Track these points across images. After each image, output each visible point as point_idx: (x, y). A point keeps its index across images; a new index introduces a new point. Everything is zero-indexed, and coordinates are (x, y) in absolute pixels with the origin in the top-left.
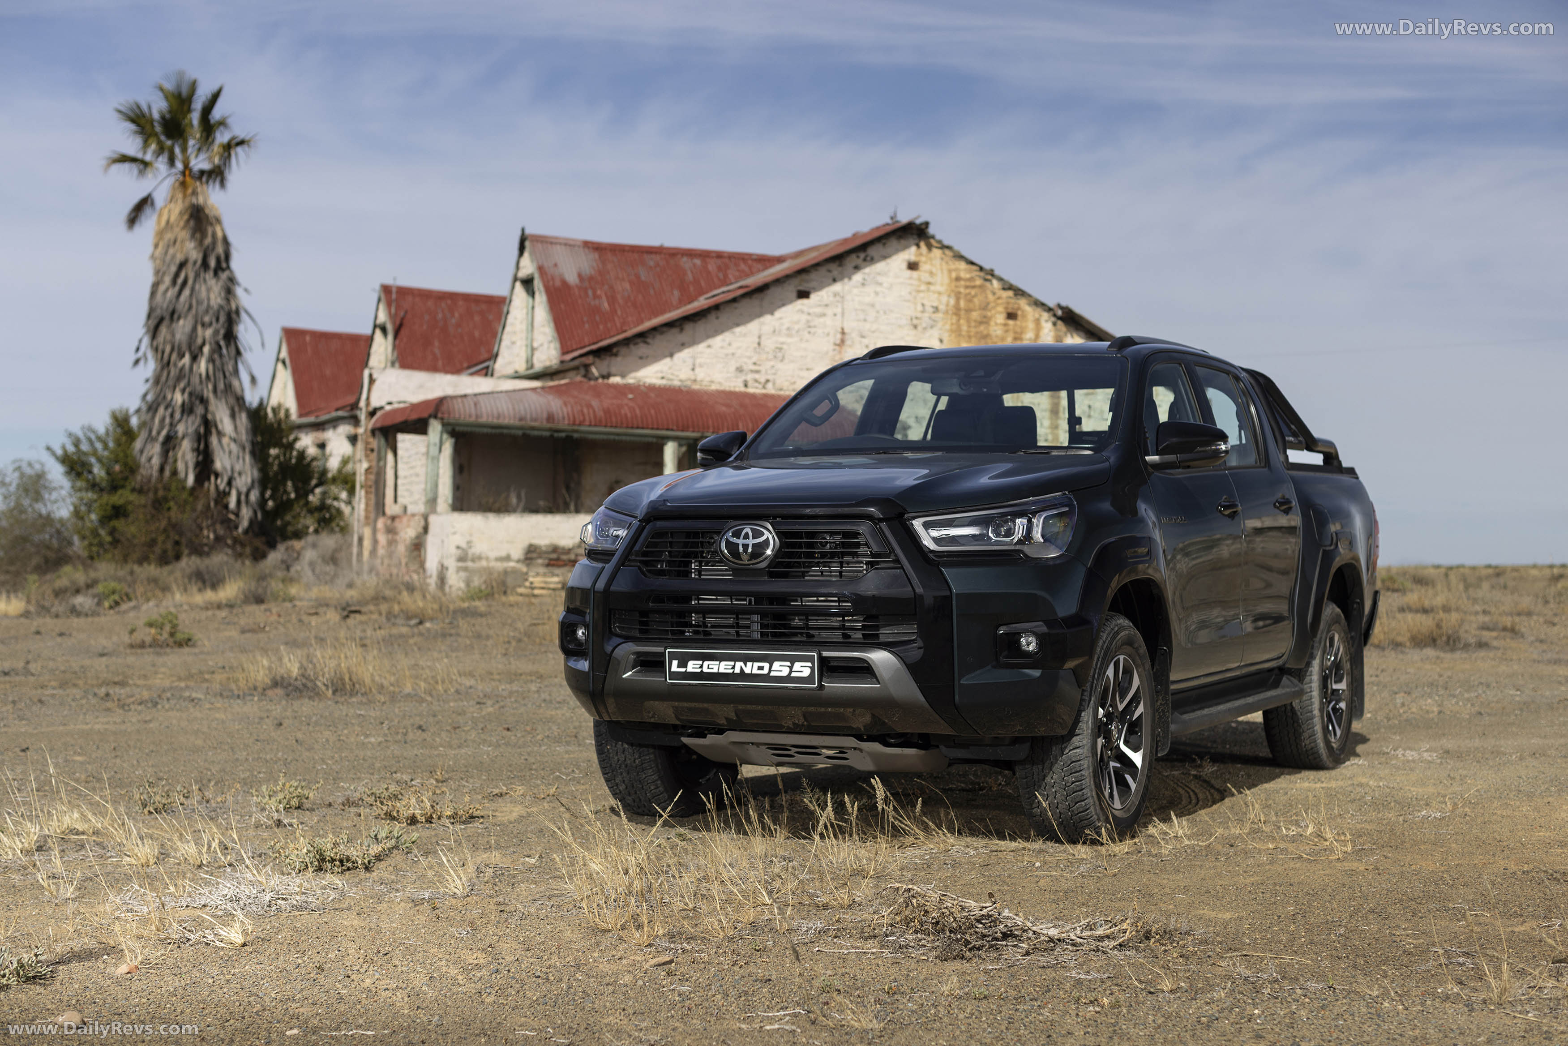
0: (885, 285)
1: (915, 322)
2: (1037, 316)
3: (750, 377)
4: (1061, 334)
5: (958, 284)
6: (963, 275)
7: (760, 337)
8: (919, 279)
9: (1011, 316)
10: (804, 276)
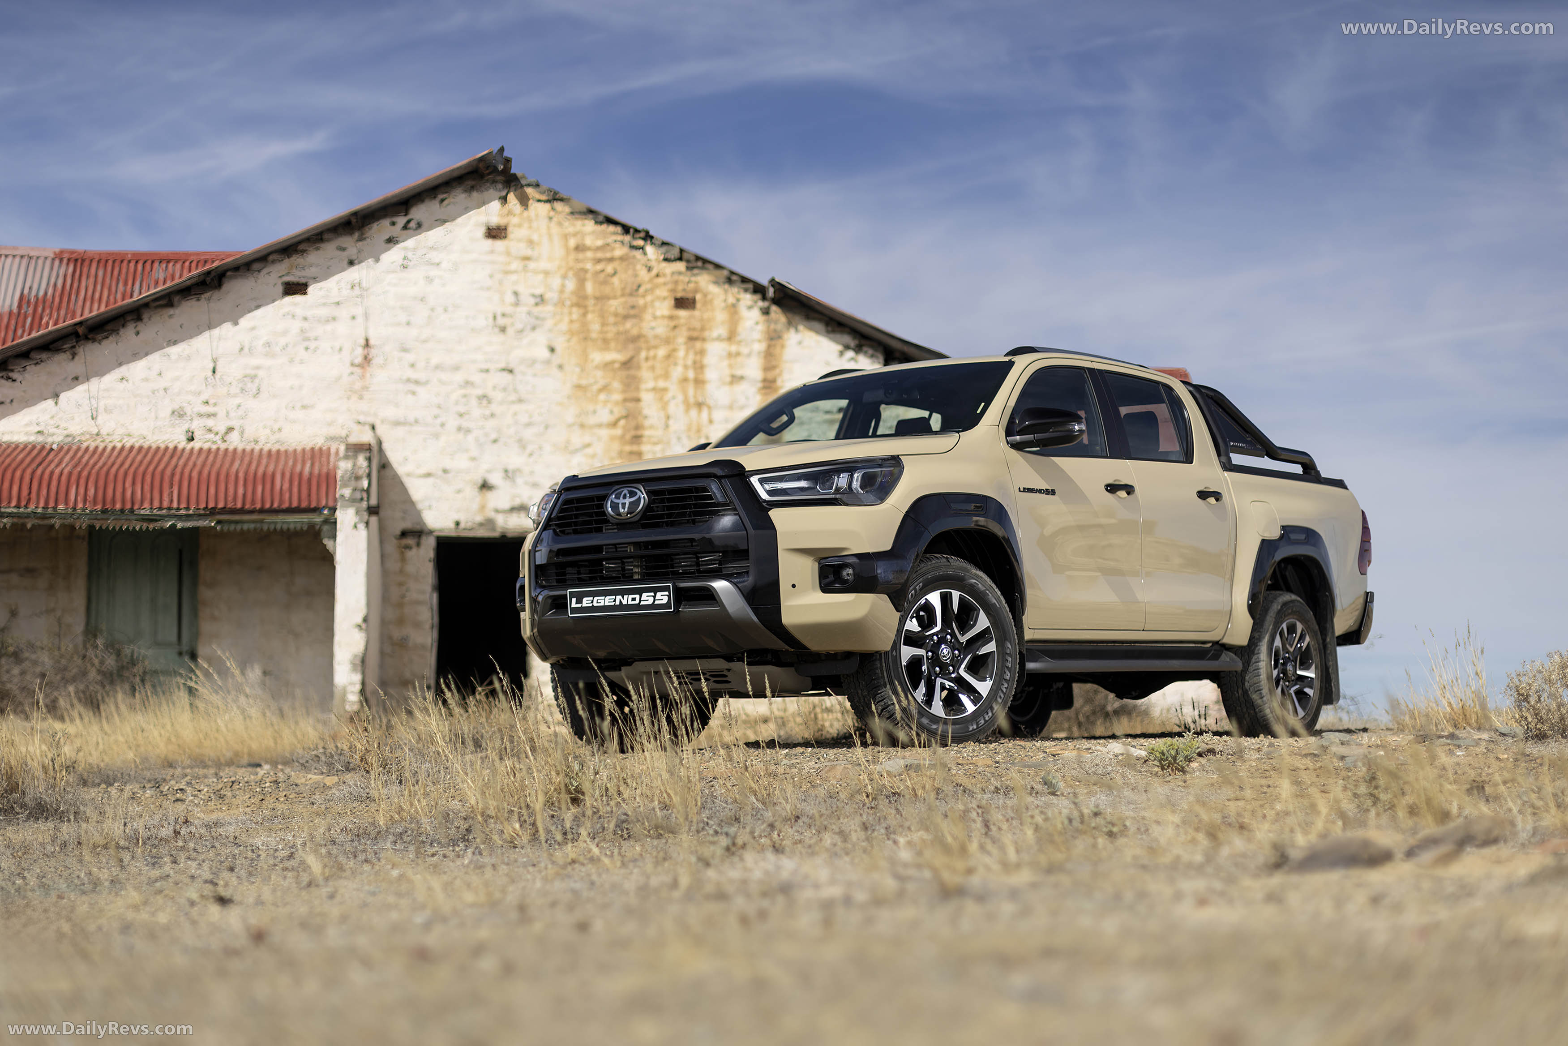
0: (444, 265)
1: (501, 321)
2: (731, 300)
3: (197, 425)
4: (779, 327)
5: (581, 256)
6: (588, 242)
7: (215, 361)
8: (508, 253)
9: (683, 303)
10: (296, 259)
